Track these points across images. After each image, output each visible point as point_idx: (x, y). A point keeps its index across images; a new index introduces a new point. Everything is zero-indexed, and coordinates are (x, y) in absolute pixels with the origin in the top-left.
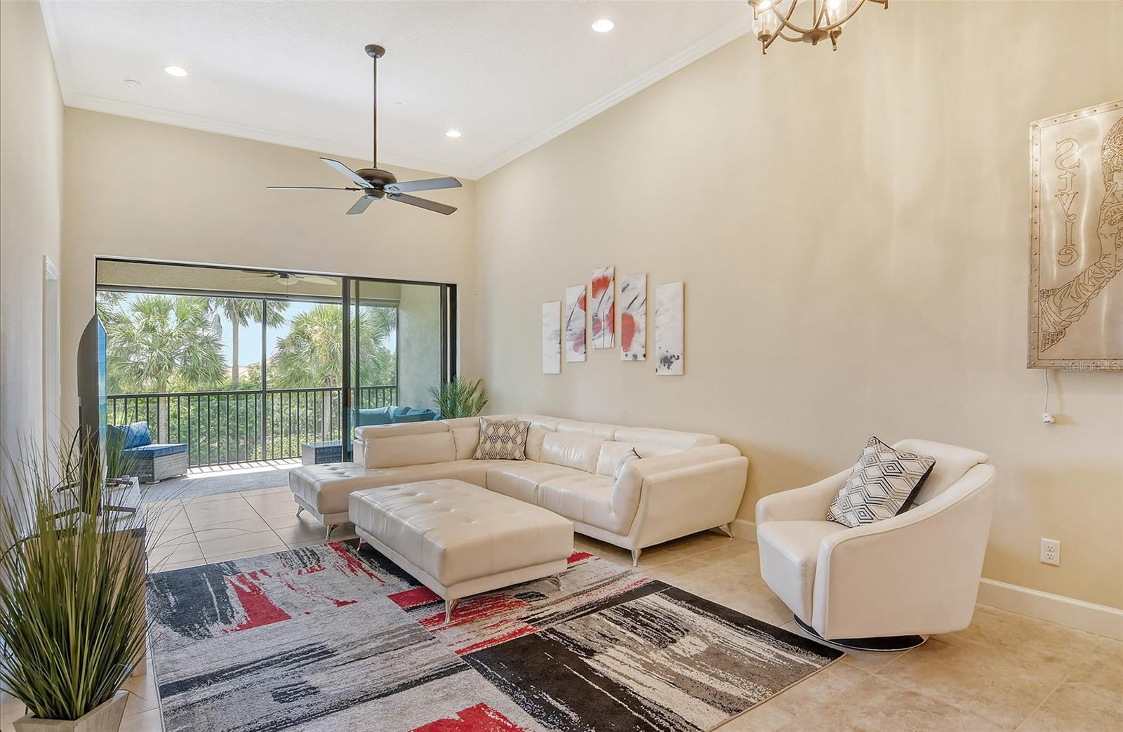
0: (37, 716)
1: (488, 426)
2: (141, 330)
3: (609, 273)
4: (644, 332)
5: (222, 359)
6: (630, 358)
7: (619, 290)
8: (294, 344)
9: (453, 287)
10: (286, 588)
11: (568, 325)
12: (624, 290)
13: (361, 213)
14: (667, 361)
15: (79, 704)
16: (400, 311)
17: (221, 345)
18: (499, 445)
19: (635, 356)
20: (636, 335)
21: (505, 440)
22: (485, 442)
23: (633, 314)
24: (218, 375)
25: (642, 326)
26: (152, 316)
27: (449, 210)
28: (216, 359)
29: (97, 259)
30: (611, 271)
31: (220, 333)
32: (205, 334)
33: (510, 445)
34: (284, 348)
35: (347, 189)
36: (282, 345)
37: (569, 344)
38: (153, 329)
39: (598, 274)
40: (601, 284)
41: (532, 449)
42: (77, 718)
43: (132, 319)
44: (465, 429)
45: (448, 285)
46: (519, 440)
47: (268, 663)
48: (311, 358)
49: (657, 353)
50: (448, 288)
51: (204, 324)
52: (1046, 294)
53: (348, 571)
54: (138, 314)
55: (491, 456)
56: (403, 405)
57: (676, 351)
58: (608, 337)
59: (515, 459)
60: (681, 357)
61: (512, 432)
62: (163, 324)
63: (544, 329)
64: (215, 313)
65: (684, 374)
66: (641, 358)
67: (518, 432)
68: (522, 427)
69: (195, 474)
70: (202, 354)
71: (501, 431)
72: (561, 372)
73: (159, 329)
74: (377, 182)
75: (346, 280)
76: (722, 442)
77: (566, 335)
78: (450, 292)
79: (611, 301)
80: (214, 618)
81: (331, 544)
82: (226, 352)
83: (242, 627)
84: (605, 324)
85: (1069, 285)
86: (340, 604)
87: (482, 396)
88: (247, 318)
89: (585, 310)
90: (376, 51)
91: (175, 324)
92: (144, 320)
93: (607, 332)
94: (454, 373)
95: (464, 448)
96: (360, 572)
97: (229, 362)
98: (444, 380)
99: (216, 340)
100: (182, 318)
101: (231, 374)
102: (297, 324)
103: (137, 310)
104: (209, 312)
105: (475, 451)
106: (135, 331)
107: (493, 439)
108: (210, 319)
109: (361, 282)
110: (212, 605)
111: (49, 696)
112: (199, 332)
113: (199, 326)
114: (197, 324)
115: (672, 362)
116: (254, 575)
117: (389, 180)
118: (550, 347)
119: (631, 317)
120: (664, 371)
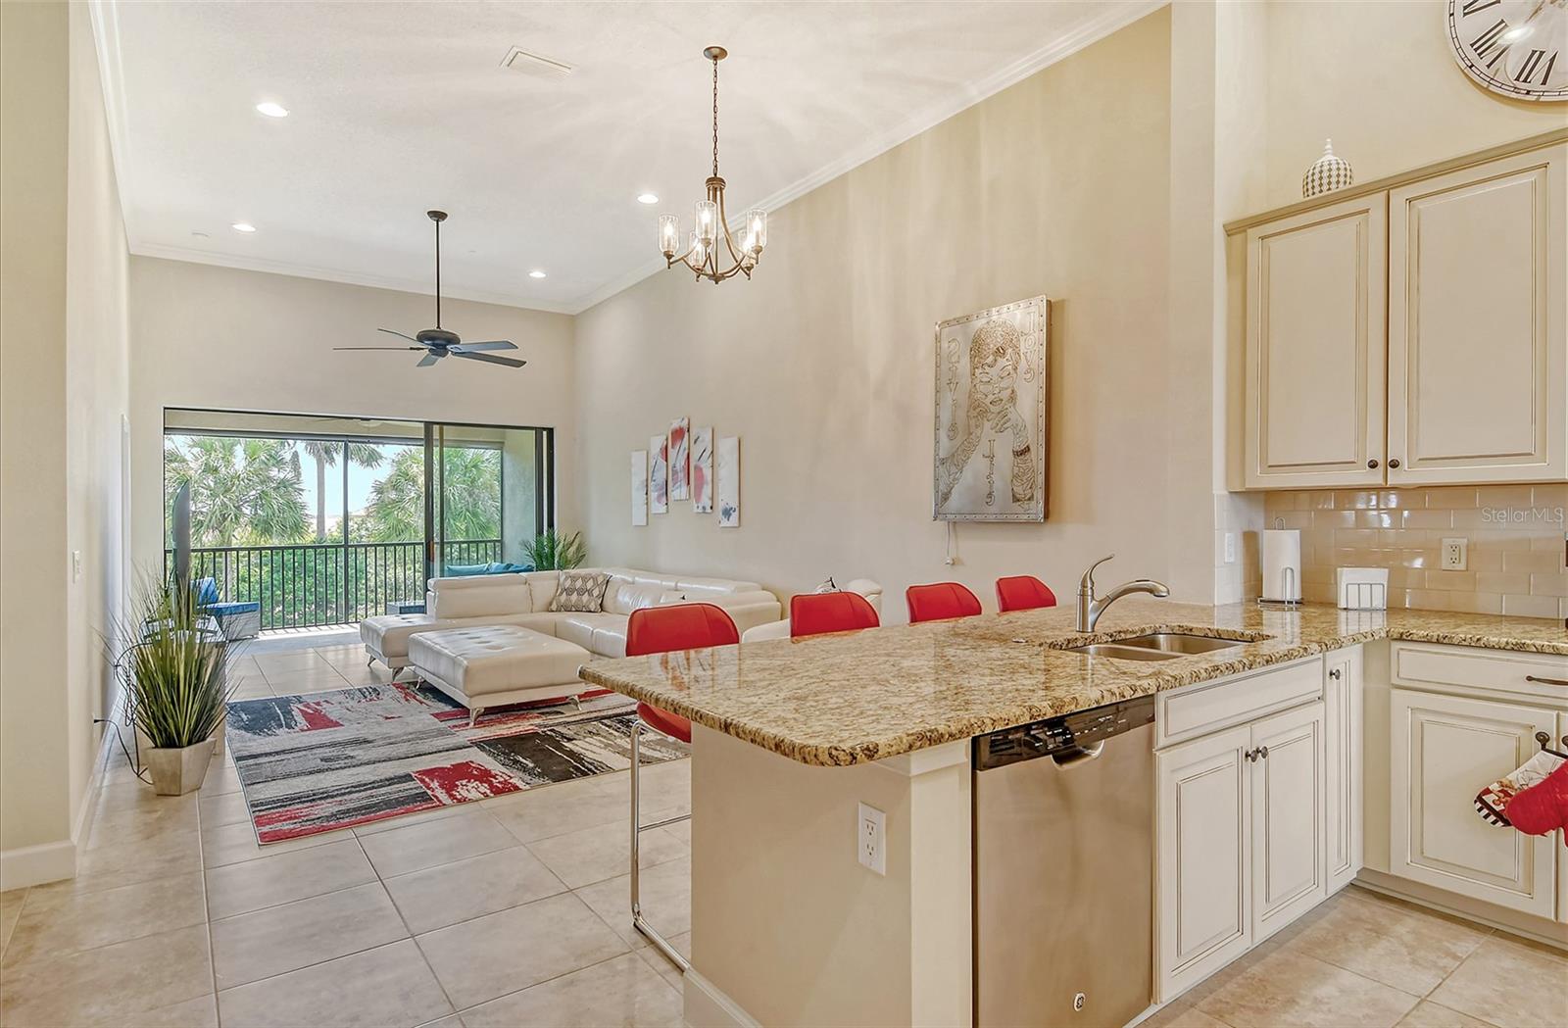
0: (157, 746)
1: (566, 579)
2: (200, 471)
3: (684, 424)
4: (710, 485)
5: (303, 507)
6: (700, 510)
7: (692, 442)
8: (395, 487)
9: (550, 431)
10: (345, 710)
11: (653, 476)
12: (695, 442)
13: (433, 364)
14: (727, 513)
15: (185, 739)
16: (505, 454)
17: (302, 490)
18: (574, 597)
19: (704, 508)
20: (705, 486)
21: (581, 592)
22: (561, 593)
23: (702, 466)
24: (298, 528)
25: (709, 478)
26: (213, 452)
27: (519, 364)
28: (294, 506)
29: (165, 408)
30: (686, 421)
31: (298, 475)
32: (282, 476)
33: (585, 597)
34: (382, 493)
35: (411, 349)
36: (379, 490)
37: (653, 495)
38: (216, 470)
39: (676, 425)
40: (678, 434)
41: (608, 603)
42: (183, 747)
43: (189, 457)
44: (546, 582)
45: (544, 429)
46: (596, 593)
47: (321, 746)
48: (416, 506)
49: (720, 506)
50: (545, 433)
51: (280, 463)
52: (943, 462)
53: (403, 701)
54: (196, 450)
55: (566, 608)
56: (507, 562)
57: (735, 505)
58: (684, 489)
59: (590, 611)
60: (737, 509)
61: (590, 584)
62: (228, 463)
63: (634, 478)
64: (294, 449)
65: (740, 526)
66: (709, 510)
67: (595, 584)
68: (600, 580)
69: (266, 636)
70: (277, 501)
71: (579, 584)
72: (647, 524)
73: (223, 470)
74: (439, 342)
75: (429, 425)
76: (763, 589)
77: (651, 484)
78: (546, 437)
79: (687, 452)
80: (281, 726)
81: (394, 685)
82: (309, 499)
83: (302, 730)
84: (682, 475)
85: (953, 455)
86: (387, 718)
87: (579, 549)
88: (335, 455)
89: (666, 461)
90: (438, 216)
91: (244, 463)
92: (204, 458)
93: (684, 483)
94: (551, 525)
95: (541, 600)
96: (413, 701)
97: (312, 510)
98: (540, 532)
99: (295, 483)
100: (252, 457)
101: (314, 527)
102: (399, 463)
103: (194, 446)
104: (287, 447)
105: (551, 604)
106: (192, 472)
107: (569, 591)
108: (288, 457)
109: (445, 427)
110: (280, 719)
111: (166, 729)
112: (274, 473)
113: (274, 465)
114: (270, 464)
115: (730, 515)
116: (318, 704)
117: (453, 339)
118: (638, 496)
119: (701, 469)
120: (725, 523)
